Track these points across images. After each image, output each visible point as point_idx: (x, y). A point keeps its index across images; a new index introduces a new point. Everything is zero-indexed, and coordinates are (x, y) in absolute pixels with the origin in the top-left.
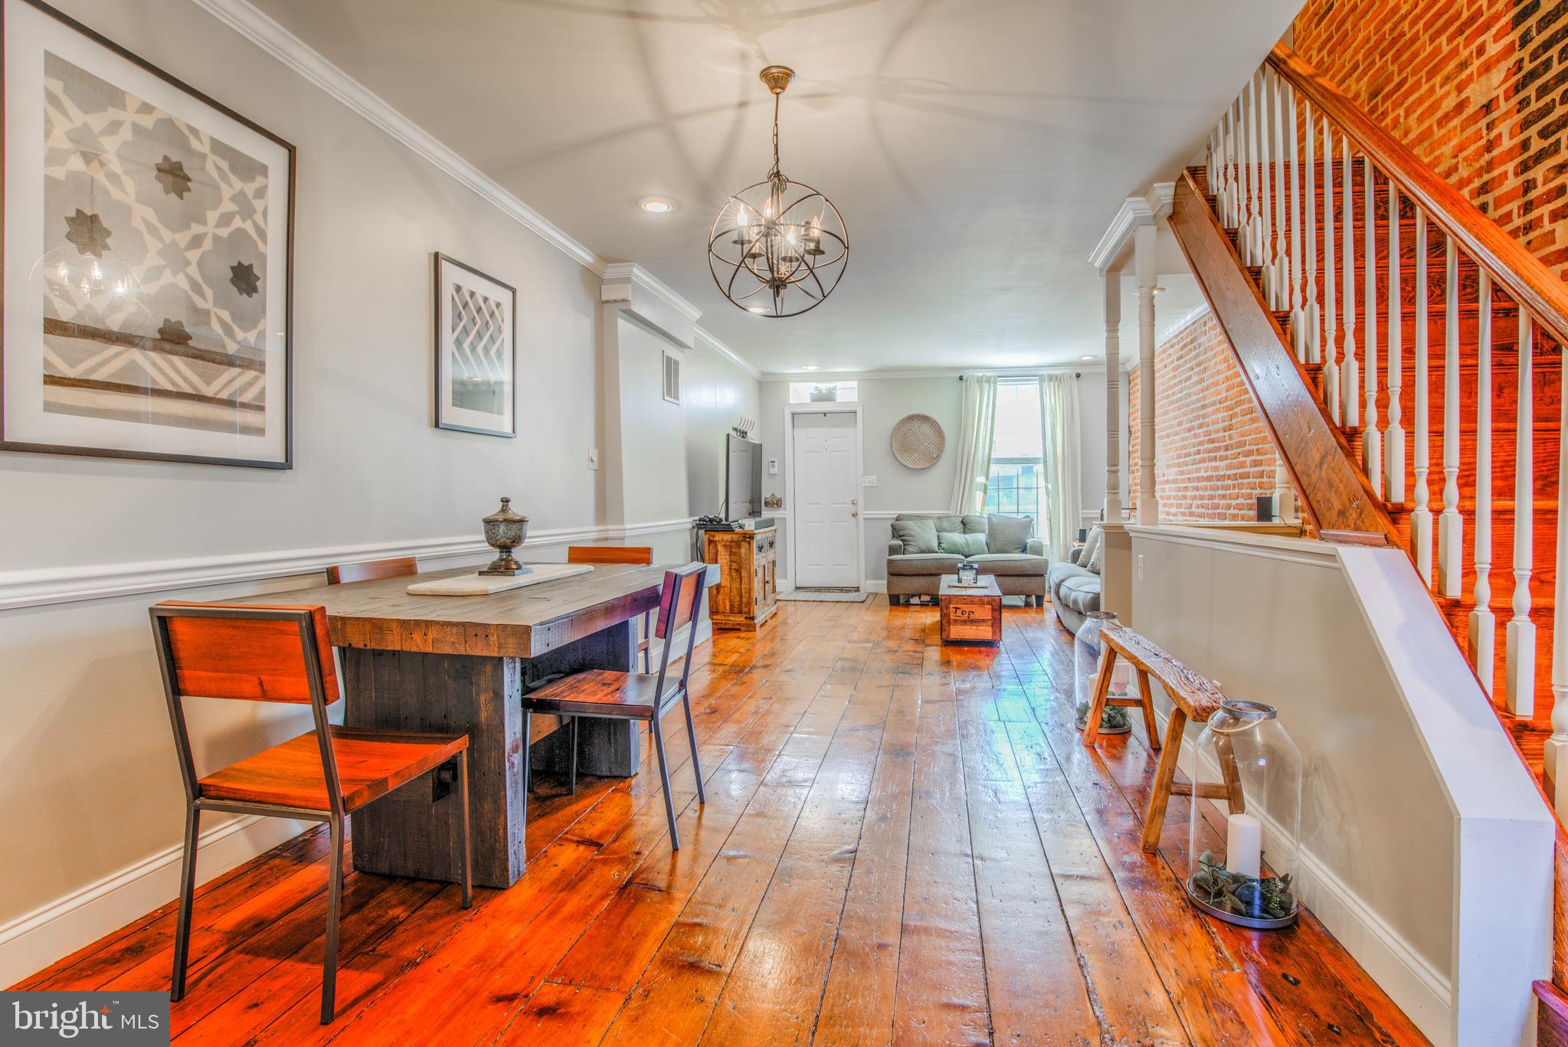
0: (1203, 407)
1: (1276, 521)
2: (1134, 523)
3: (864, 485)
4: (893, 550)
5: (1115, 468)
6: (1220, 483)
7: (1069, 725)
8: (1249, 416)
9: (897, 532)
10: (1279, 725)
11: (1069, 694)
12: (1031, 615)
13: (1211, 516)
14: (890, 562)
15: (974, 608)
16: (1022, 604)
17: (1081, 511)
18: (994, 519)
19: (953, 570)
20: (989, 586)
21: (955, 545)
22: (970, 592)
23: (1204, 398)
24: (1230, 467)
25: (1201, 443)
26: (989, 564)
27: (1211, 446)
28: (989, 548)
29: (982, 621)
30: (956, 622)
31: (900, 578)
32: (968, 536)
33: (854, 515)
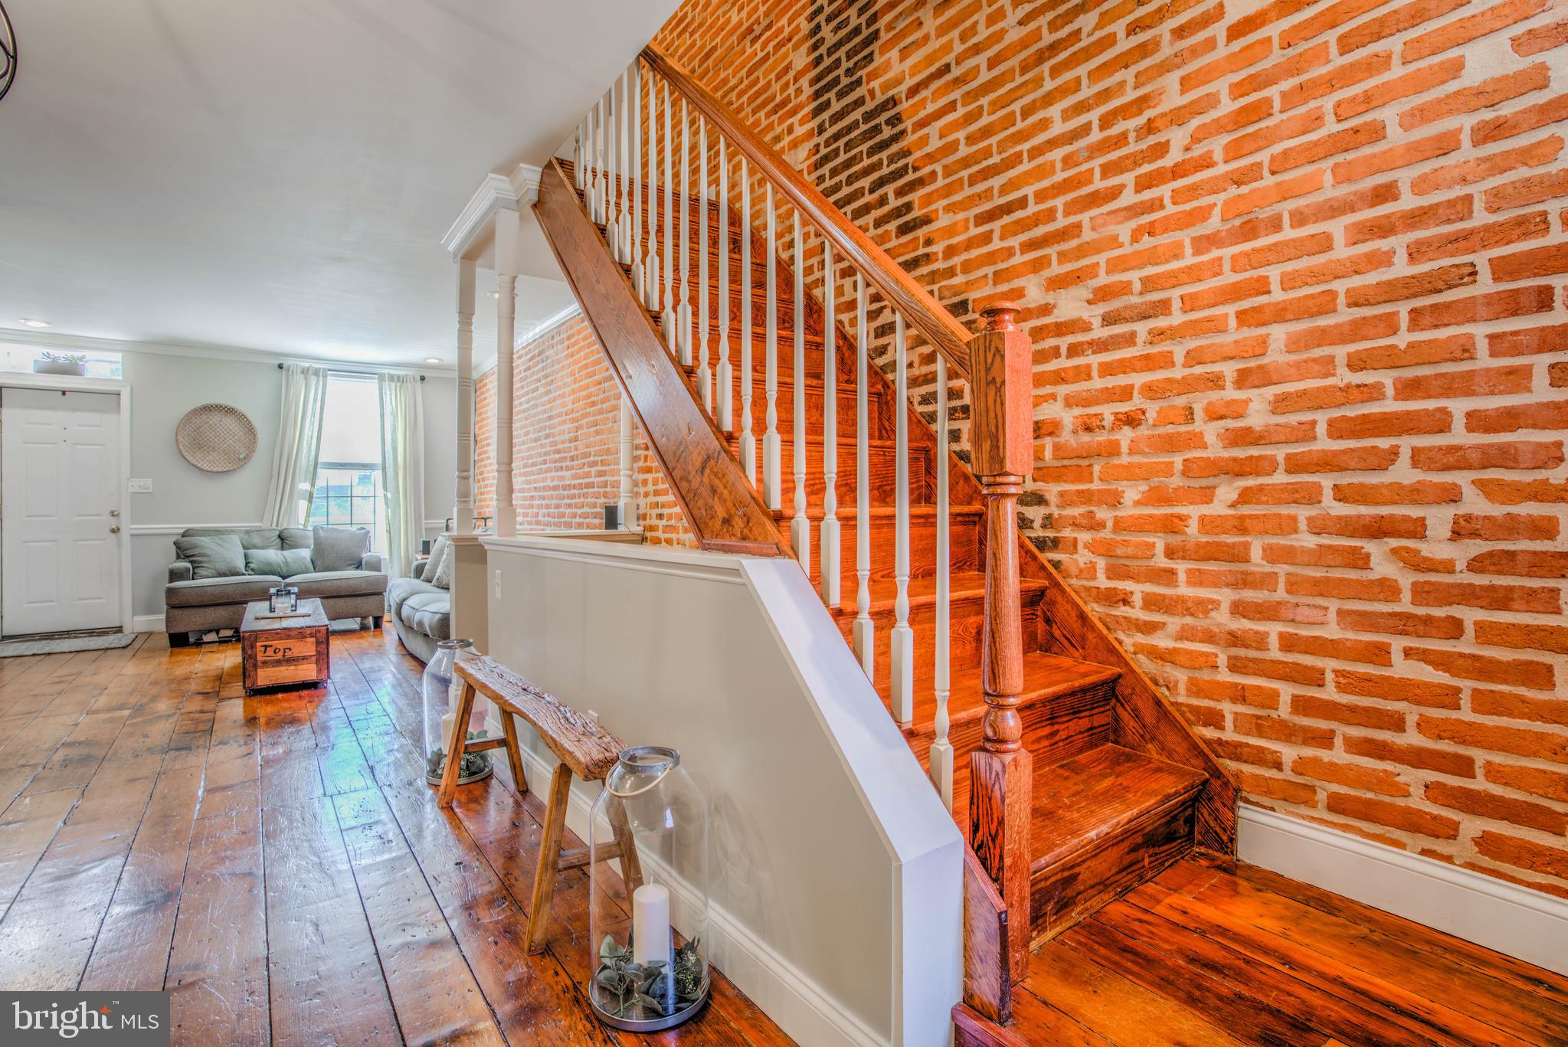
0: (550, 418)
1: (622, 529)
2: (489, 535)
3: (131, 490)
4: (174, 575)
5: (465, 474)
6: (566, 493)
7: (419, 781)
8: (593, 429)
9: (183, 551)
10: (683, 771)
11: (417, 736)
12: (368, 640)
13: (558, 525)
14: (170, 592)
15: (289, 643)
16: (357, 627)
17: (424, 521)
18: (322, 533)
19: (263, 595)
20: (312, 613)
21: (270, 564)
22: (286, 624)
23: (551, 409)
24: (575, 477)
25: (546, 454)
26: (315, 585)
27: (557, 456)
28: (315, 567)
29: (304, 658)
30: (265, 663)
31: (187, 612)
32: (286, 553)
33: (113, 531)
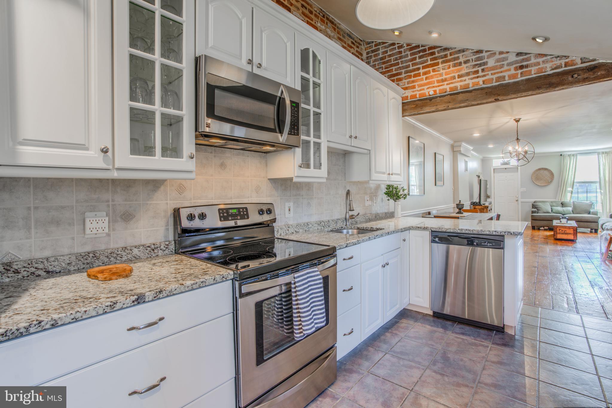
3: (521, 191)
4: (533, 212)
9: (534, 206)
14: (532, 216)
15: (566, 230)
16: (588, 232)
18: (576, 203)
19: (558, 218)
20: (572, 224)
21: (559, 211)
22: (565, 225)
26: (573, 218)
28: (573, 212)
29: (570, 233)
30: (559, 233)
31: (536, 221)
32: (564, 208)
33: (517, 201)
